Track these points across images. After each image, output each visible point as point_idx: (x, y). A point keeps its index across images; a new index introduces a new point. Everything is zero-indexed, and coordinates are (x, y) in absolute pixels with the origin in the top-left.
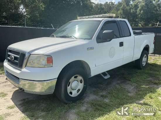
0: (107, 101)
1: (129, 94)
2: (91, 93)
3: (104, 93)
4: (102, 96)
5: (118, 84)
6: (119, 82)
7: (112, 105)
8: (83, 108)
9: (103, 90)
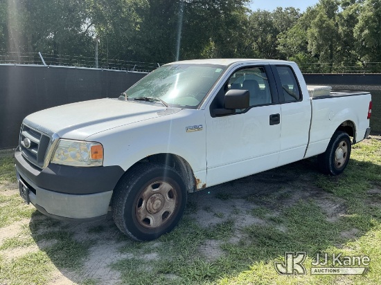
0: (282, 229)
1: (328, 220)
2: (248, 213)
3: (275, 215)
4: (272, 219)
5: (304, 198)
6: (307, 194)
7: (291, 238)
8: (235, 240)
9: (272, 208)
